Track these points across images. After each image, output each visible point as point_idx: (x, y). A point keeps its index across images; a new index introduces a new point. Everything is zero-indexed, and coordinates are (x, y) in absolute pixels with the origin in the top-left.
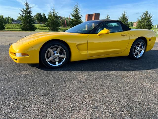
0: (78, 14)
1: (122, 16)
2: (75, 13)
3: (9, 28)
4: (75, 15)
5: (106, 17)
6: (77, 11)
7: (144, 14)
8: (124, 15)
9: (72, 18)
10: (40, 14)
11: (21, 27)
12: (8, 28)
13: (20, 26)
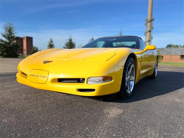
0: (12, 35)
1: (68, 41)
2: (8, 32)
4: (8, 36)
5: (50, 41)
6: (10, 31)
7: (91, 40)
8: (71, 40)
9: (4, 39)
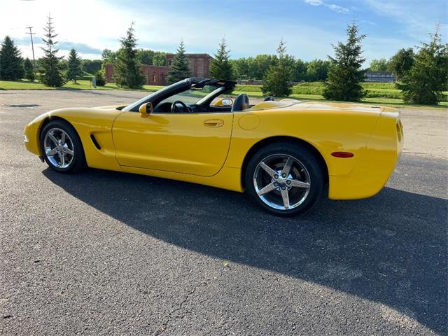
3: (310, 94)
10: (411, 51)
11: (326, 90)
12: (307, 94)
13: (324, 88)
